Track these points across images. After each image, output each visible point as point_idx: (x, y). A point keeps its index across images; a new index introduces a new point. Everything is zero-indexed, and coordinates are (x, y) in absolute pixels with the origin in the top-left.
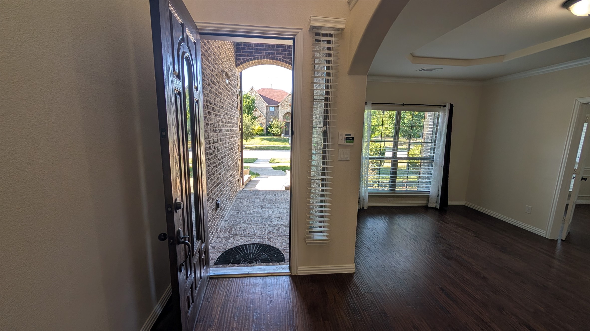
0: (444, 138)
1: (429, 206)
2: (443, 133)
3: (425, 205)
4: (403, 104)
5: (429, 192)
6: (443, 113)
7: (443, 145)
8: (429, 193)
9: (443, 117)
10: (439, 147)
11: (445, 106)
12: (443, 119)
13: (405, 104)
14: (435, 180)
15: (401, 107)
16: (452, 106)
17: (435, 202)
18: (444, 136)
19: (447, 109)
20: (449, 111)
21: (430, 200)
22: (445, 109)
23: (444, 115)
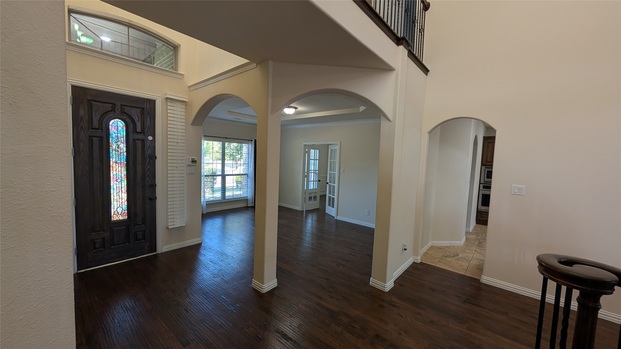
0: (253, 161)
1: (248, 206)
2: (252, 158)
3: (246, 206)
4: (226, 138)
5: (247, 196)
6: (251, 145)
7: (253, 165)
8: (248, 198)
9: (251, 147)
10: (250, 166)
11: (252, 141)
12: (252, 149)
13: (227, 138)
14: (250, 188)
15: (225, 140)
16: (255, 141)
17: (251, 202)
18: (253, 159)
19: (253, 142)
20: (254, 144)
21: (248, 201)
22: (252, 143)
23: (252, 146)
